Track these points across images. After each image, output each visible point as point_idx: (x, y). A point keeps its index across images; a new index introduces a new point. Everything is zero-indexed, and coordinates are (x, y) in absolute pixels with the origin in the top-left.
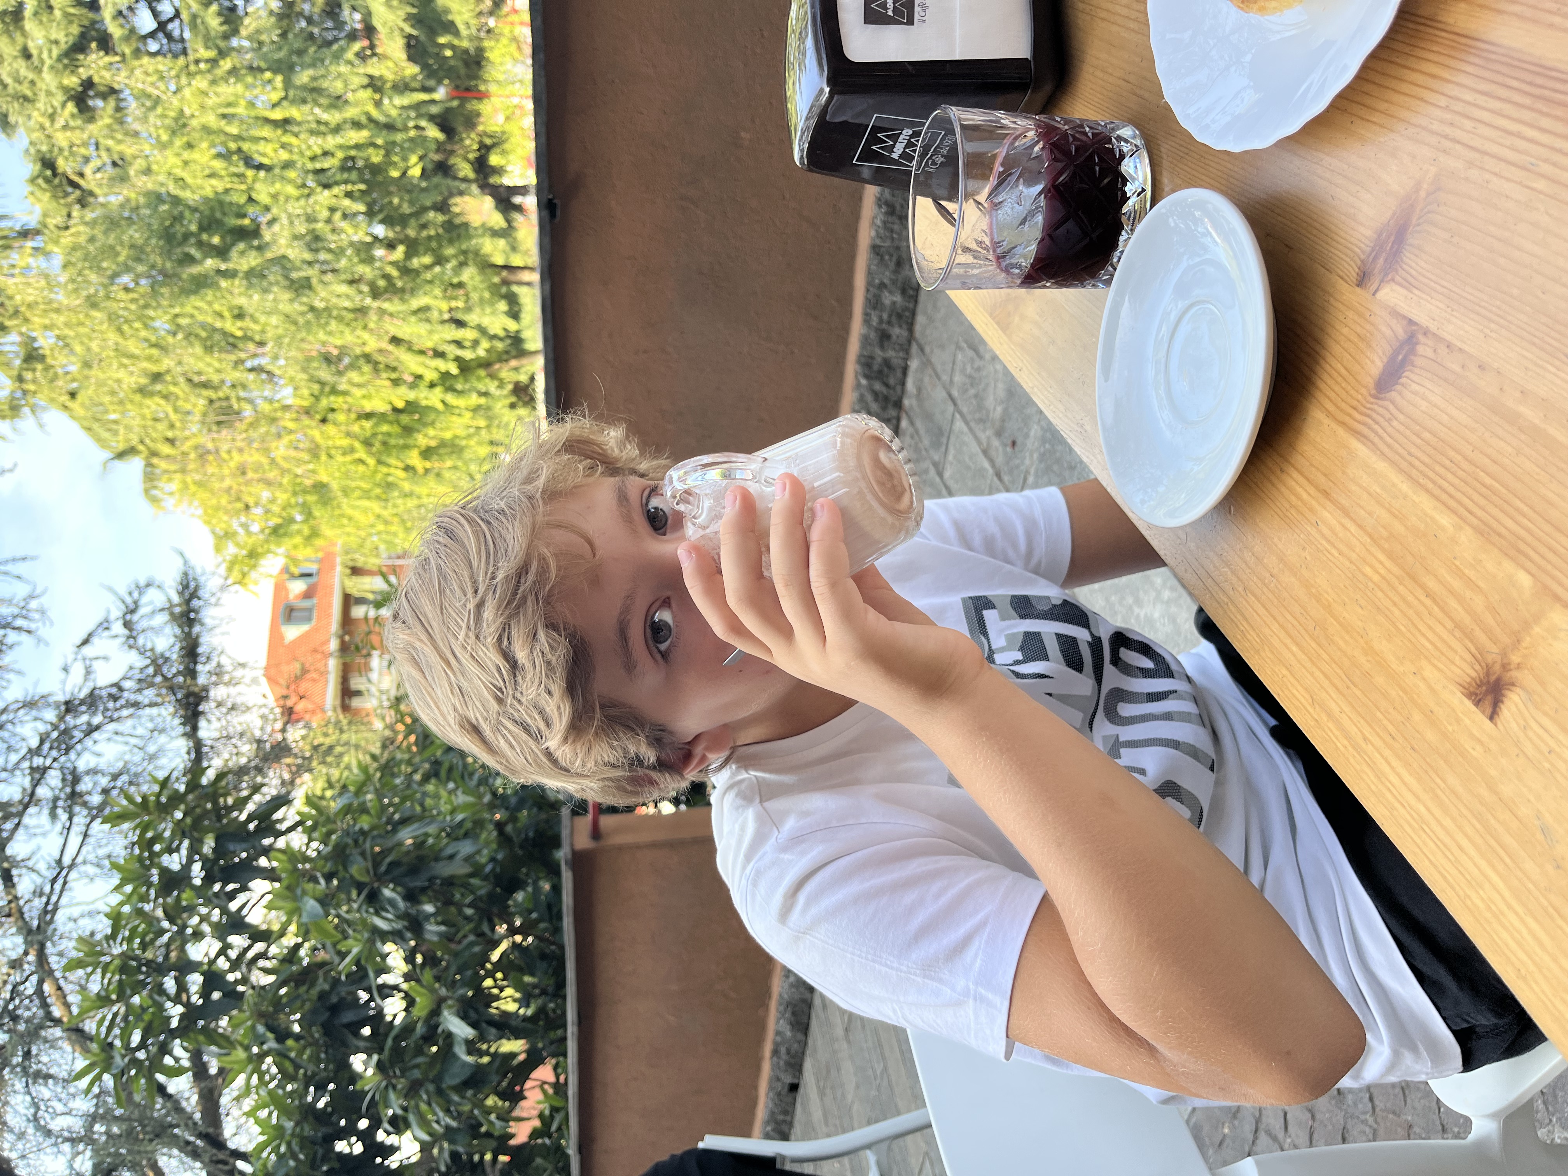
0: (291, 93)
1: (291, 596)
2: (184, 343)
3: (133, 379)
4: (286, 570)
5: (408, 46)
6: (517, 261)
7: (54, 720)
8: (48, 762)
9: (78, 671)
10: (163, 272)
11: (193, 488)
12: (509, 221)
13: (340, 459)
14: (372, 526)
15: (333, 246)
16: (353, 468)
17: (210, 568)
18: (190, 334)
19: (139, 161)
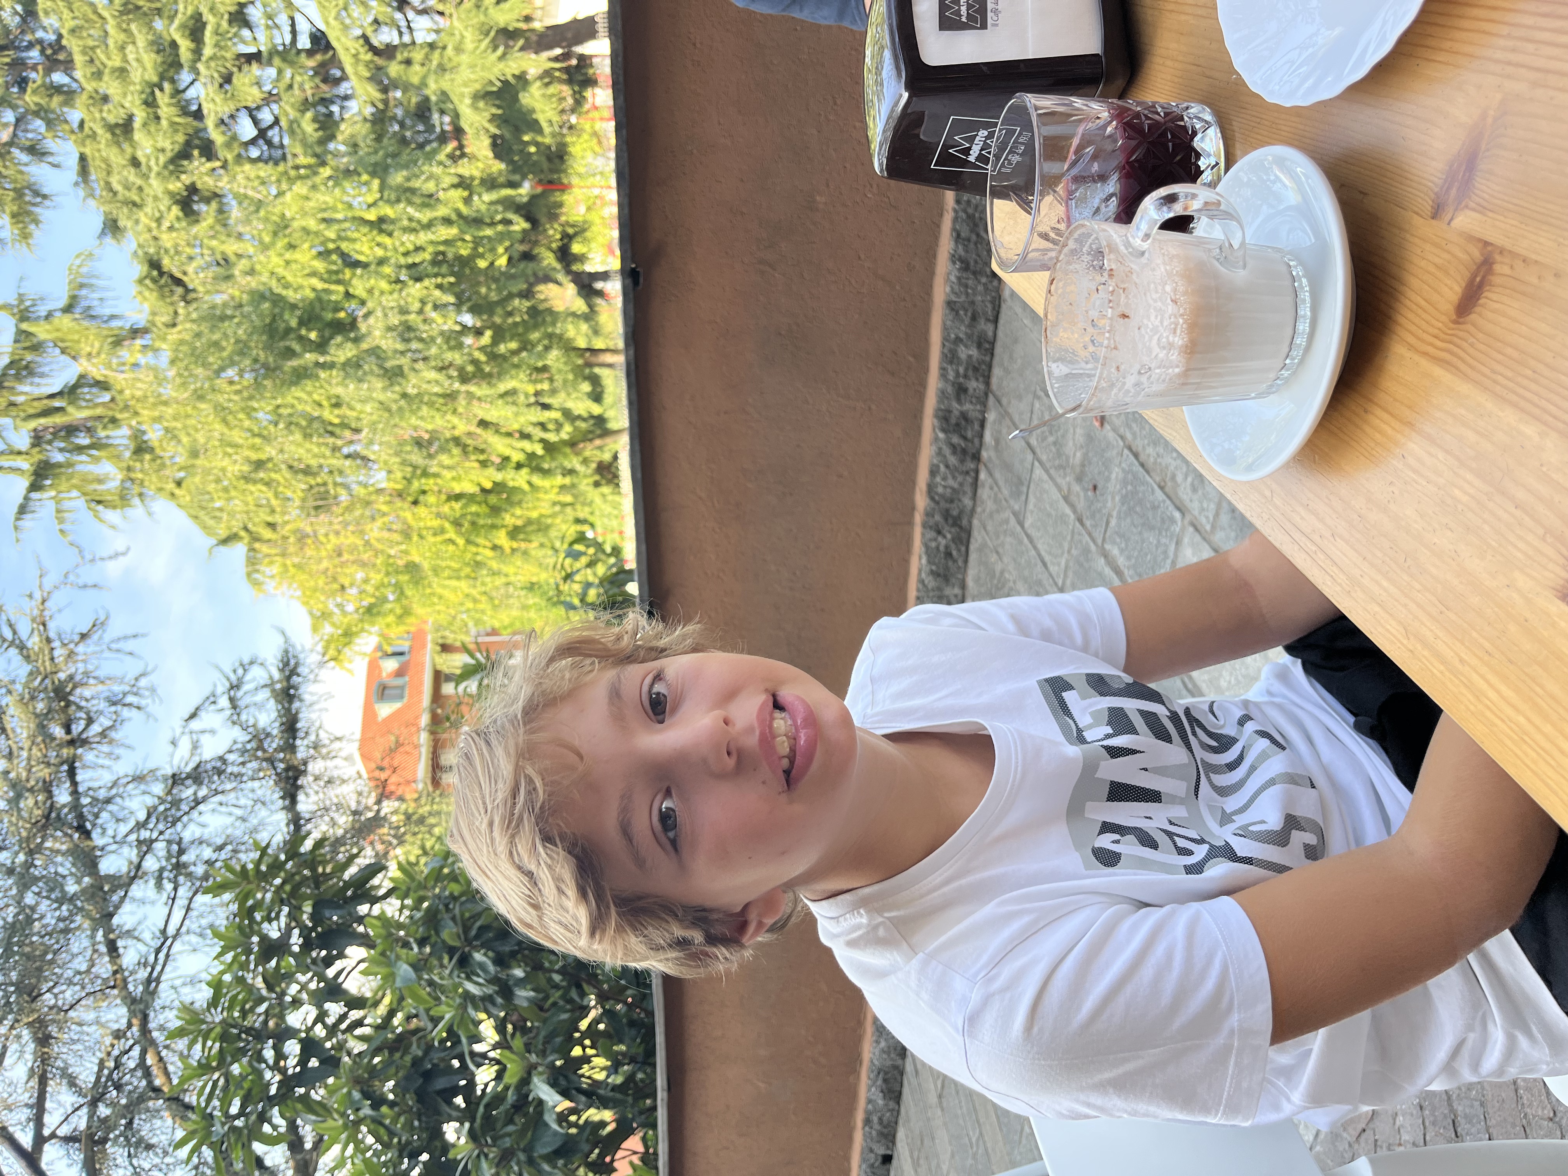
0: (386, 194)
1: (384, 674)
2: (285, 432)
3: (237, 467)
4: (379, 648)
5: (494, 146)
6: (599, 344)
7: (161, 794)
8: (155, 835)
9: (185, 745)
10: (265, 366)
11: (292, 570)
12: (591, 307)
13: (432, 539)
14: (462, 604)
15: (424, 335)
16: (443, 548)
17: (308, 646)
18: (291, 423)
19: (244, 261)
